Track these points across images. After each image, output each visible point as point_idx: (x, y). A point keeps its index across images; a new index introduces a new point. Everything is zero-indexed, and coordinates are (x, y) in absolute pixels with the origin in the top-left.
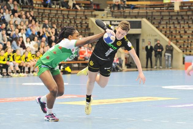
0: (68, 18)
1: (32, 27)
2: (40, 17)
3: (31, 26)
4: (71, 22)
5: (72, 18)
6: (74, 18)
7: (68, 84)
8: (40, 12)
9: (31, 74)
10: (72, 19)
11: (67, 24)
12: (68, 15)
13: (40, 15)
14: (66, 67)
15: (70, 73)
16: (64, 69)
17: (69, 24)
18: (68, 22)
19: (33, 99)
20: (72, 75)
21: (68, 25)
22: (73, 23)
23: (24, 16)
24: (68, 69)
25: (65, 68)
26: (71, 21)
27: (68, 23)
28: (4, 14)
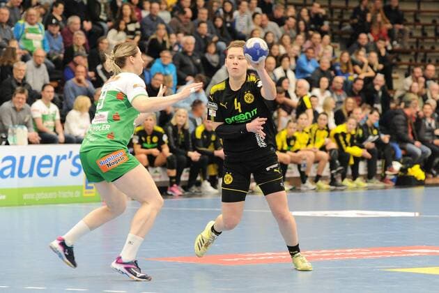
0: (417, 21)
1: (311, 51)
2: (336, 20)
3: (310, 48)
4: (424, 34)
5: (429, 21)
6: (434, 21)
7: (417, 214)
8: (337, 8)
9: (309, 184)
10: (428, 25)
11: (415, 40)
12: (416, 14)
13: (335, 17)
14: (411, 167)
15: (421, 183)
16: (403, 170)
17: (420, 41)
18: (418, 34)
19: (321, 257)
20: (429, 188)
21: (417, 43)
22: (431, 38)
23: (292, 21)
24: (417, 172)
25: (409, 170)
26: (426, 31)
27: (418, 38)
28: (236, 13)
